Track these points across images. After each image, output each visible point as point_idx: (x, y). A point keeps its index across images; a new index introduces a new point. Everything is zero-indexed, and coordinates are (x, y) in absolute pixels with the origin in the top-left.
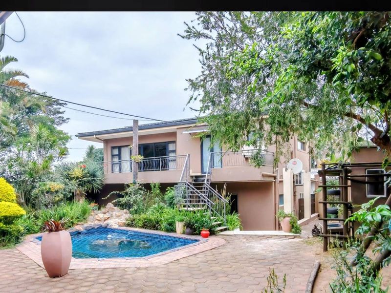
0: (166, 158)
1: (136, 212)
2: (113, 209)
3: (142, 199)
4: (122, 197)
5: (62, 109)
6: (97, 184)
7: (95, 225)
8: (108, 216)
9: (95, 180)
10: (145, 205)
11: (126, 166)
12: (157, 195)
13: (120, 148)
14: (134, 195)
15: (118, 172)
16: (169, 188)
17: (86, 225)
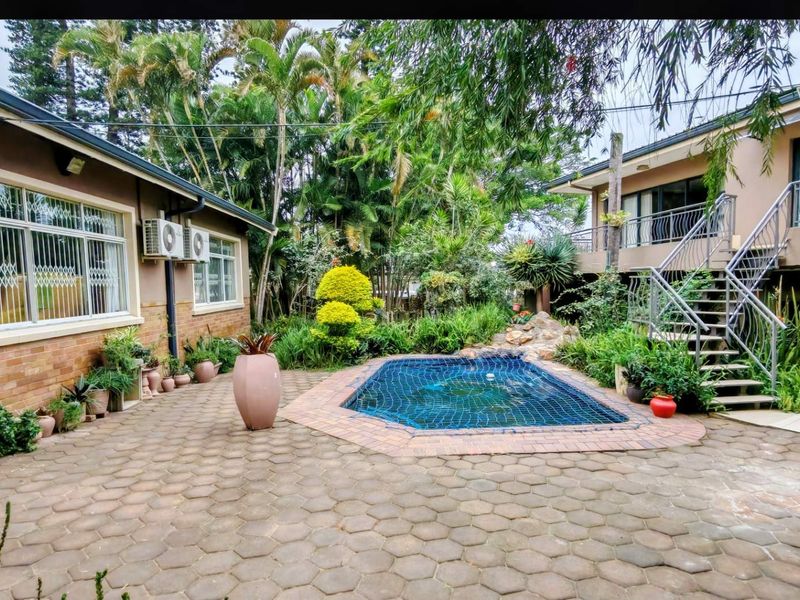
2: (545, 322)
6: (559, 274)
8: (529, 337)
17: (485, 349)
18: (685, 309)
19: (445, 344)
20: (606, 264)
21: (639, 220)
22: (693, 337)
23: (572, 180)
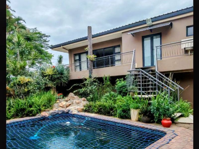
0: (113, 56)
1: (92, 100)
2: (73, 97)
3: (96, 89)
4: (81, 88)
5: (48, 39)
6: (64, 80)
7: (59, 111)
8: (70, 104)
9: (62, 77)
10: (99, 94)
11: (84, 66)
12: (108, 86)
13: (80, 55)
14: (90, 86)
15: (79, 71)
16: (118, 79)
17: (51, 111)
19: (31, 112)
23: (63, 46)
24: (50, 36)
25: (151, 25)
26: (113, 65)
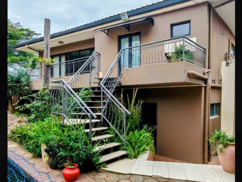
18: (83, 106)
20: (43, 84)
21: (60, 64)
22: (88, 121)
23: (28, 44)
24: (41, 34)
25: (128, 20)
26: (68, 74)
